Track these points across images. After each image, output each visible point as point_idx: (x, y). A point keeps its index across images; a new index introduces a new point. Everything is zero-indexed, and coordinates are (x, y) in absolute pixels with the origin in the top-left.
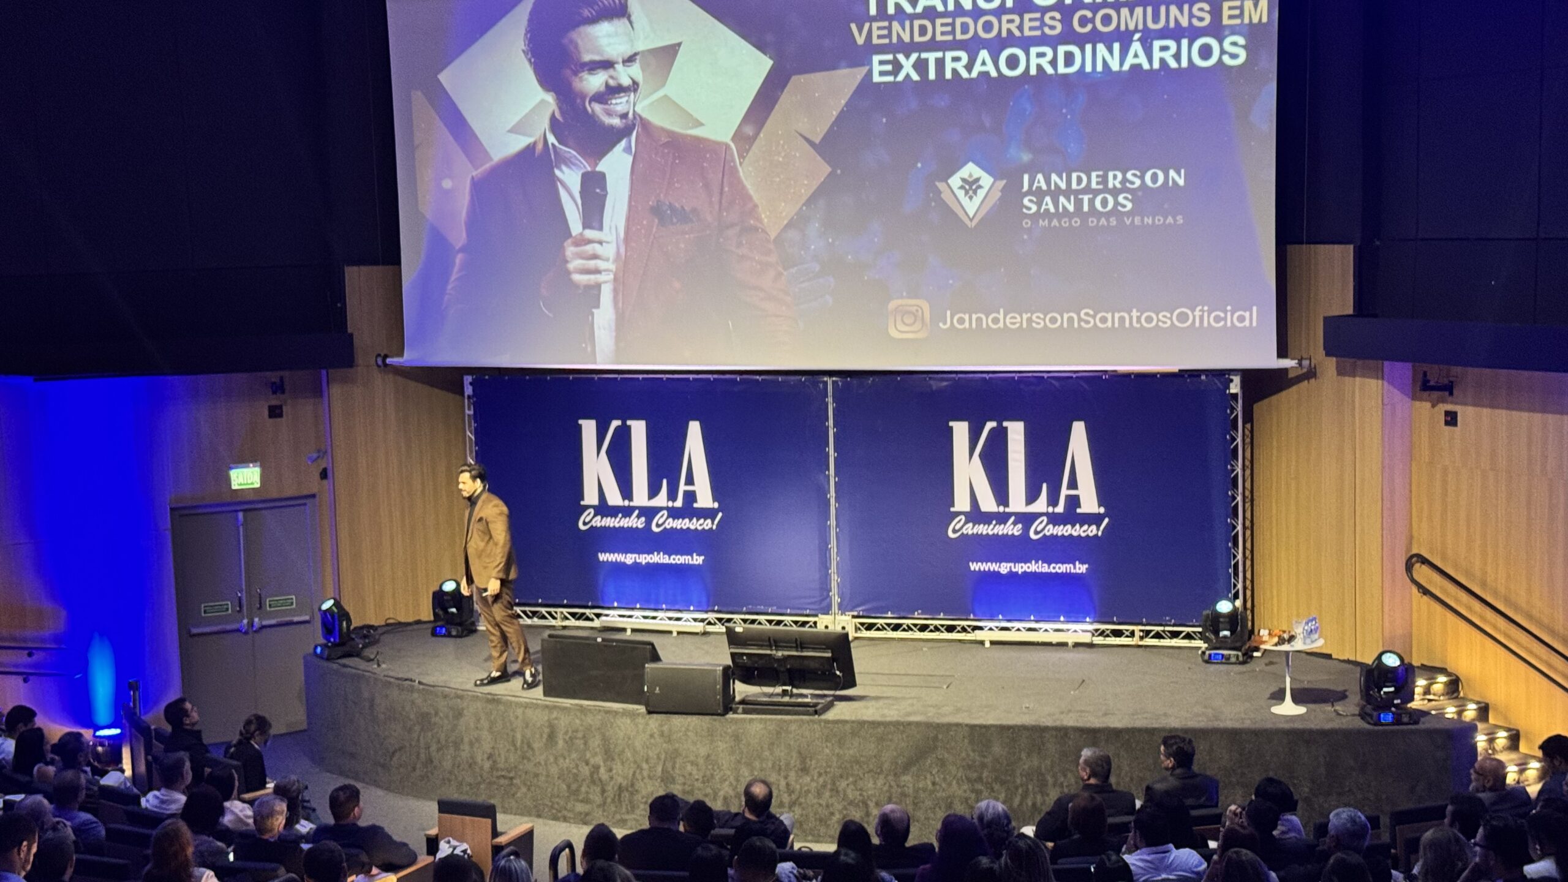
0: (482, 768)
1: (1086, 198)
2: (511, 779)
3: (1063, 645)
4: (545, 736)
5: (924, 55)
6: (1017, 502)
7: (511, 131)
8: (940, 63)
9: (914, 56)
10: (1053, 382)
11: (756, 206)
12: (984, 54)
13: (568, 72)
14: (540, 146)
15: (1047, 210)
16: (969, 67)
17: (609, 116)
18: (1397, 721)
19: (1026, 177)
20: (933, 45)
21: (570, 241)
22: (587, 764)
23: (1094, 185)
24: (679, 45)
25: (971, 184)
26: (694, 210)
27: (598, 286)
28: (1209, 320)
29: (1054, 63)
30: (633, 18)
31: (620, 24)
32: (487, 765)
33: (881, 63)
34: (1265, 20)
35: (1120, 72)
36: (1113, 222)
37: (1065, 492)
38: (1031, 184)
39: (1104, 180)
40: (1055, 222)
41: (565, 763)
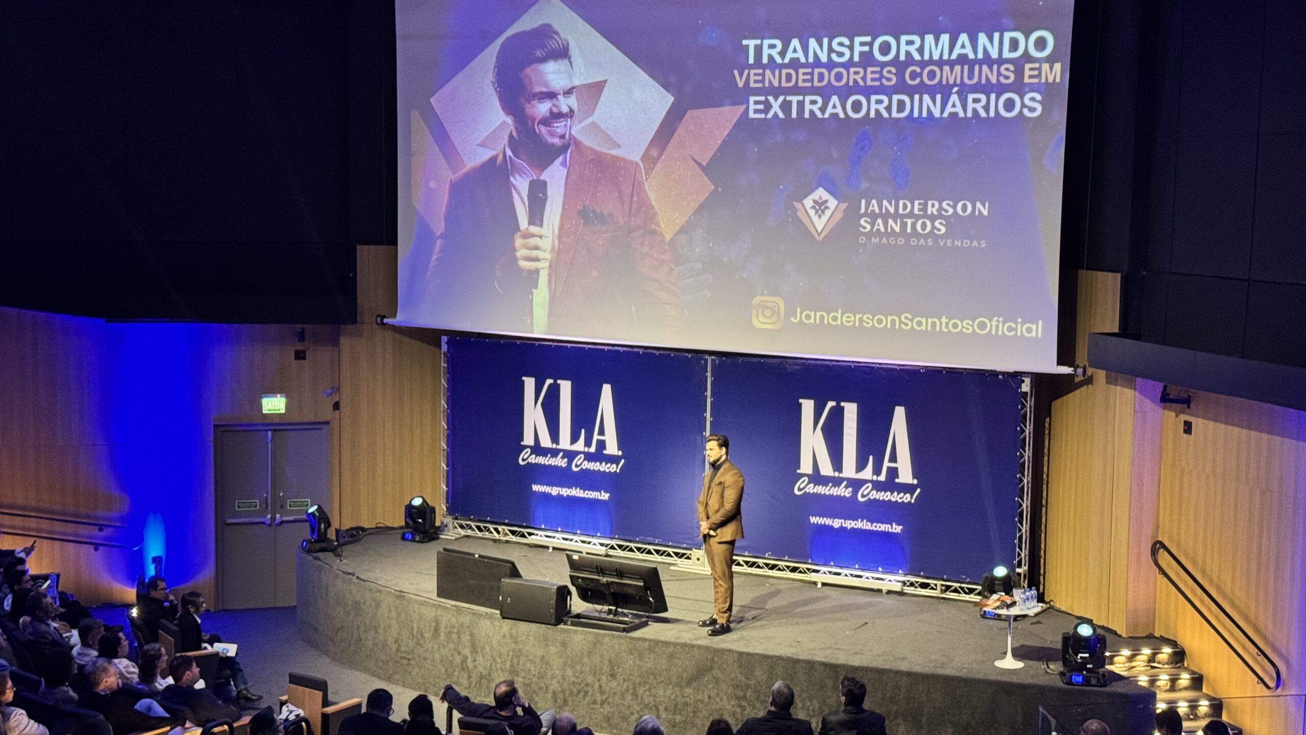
0: (391, 649)
1: (909, 221)
2: (409, 660)
3: (880, 591)
4: (432, 629)
5: (789, 98)
6: (849, 470)
7: (478, 145)
8: (801, 104)
9: (781, 98)
10: (883, 373)
11: (656, 213)
12: (835, 99)
13: (523, 100)
14: (500, 158)
15: (878, 230)
16: (823, 109)
17: (551, 137)
18: (1087, 682)
19: (863, 202)
20: (796, 90)
21: (518, 234)
22: (459, 654)
23: (916, 212)
24: (605, 81)
25: (820, 205)
26: (610, 215)
27: (537, 271)
28: (1003, 329)
29: (889, 109)
30: (573, 59)
31: (562, 64)
32: (394, 647)
33: (756, 103)
34: (1058, 80)
35: (941, 118)
36: (930, 242)
37: (886, 464)
38: (867, 207)
39: (924, 208)
40: (884, 240)
41: (444, 651)
